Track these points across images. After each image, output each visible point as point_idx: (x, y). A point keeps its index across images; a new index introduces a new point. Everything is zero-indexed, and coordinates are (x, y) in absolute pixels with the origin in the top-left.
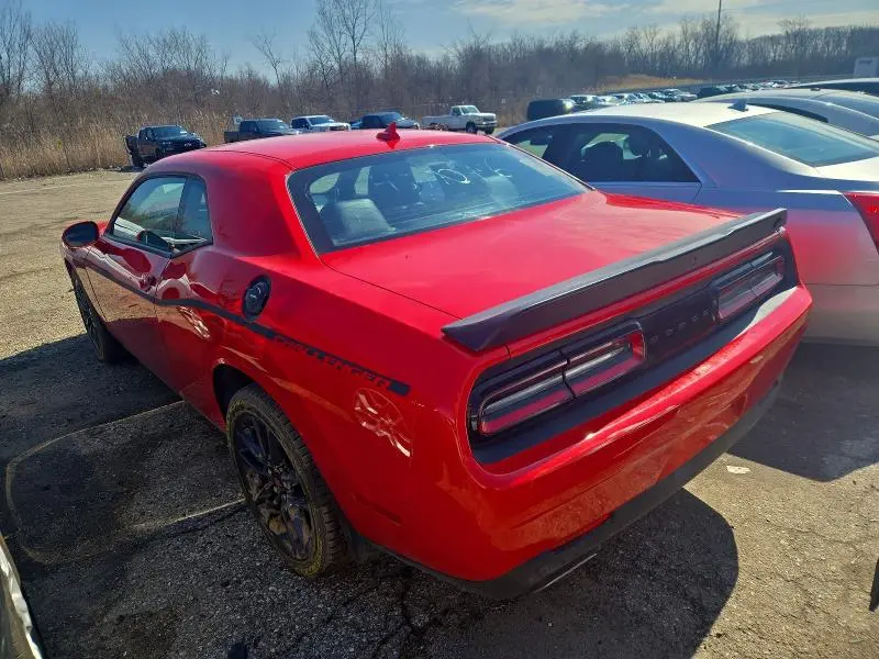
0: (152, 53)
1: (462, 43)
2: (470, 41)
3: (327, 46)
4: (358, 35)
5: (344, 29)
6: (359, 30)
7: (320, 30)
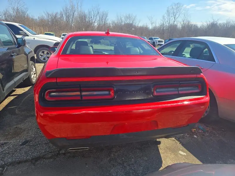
0: (123, 19)
1: (210, 22)
2: (212, 21)
3: (167, 20)
4: (176, 17)
5: (172, 15)
6: (177, 16)
7: (166, 15)
